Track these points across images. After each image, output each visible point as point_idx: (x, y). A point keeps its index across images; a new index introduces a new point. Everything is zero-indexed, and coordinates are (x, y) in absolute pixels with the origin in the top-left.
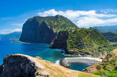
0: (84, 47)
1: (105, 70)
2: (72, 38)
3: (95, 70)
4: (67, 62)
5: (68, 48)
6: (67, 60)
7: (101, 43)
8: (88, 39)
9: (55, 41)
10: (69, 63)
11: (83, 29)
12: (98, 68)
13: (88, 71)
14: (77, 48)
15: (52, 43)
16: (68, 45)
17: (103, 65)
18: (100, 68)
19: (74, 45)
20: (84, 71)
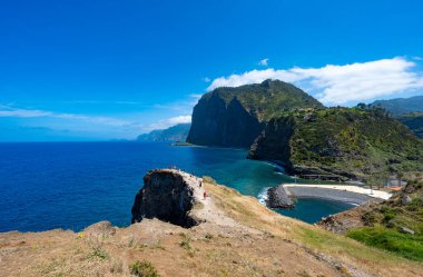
0: (338, 158)
1: (388, 227)
2: (304, 135)
3: (356, 225)
4: (288, 193)
5: (292, 160)
6: (289, 189)
7: (398, 148)
8: (351, 135)
9: (260, 142)
10: (292, 197)
11: (336, 111)
12: (366, 219)
13: (336, 224)
14: (317, 160)
15: (253, 148)
16: (292, 151)
17: (382, 211)
18: (372, 220)
19: (309, 153)
20: (325, 222)
